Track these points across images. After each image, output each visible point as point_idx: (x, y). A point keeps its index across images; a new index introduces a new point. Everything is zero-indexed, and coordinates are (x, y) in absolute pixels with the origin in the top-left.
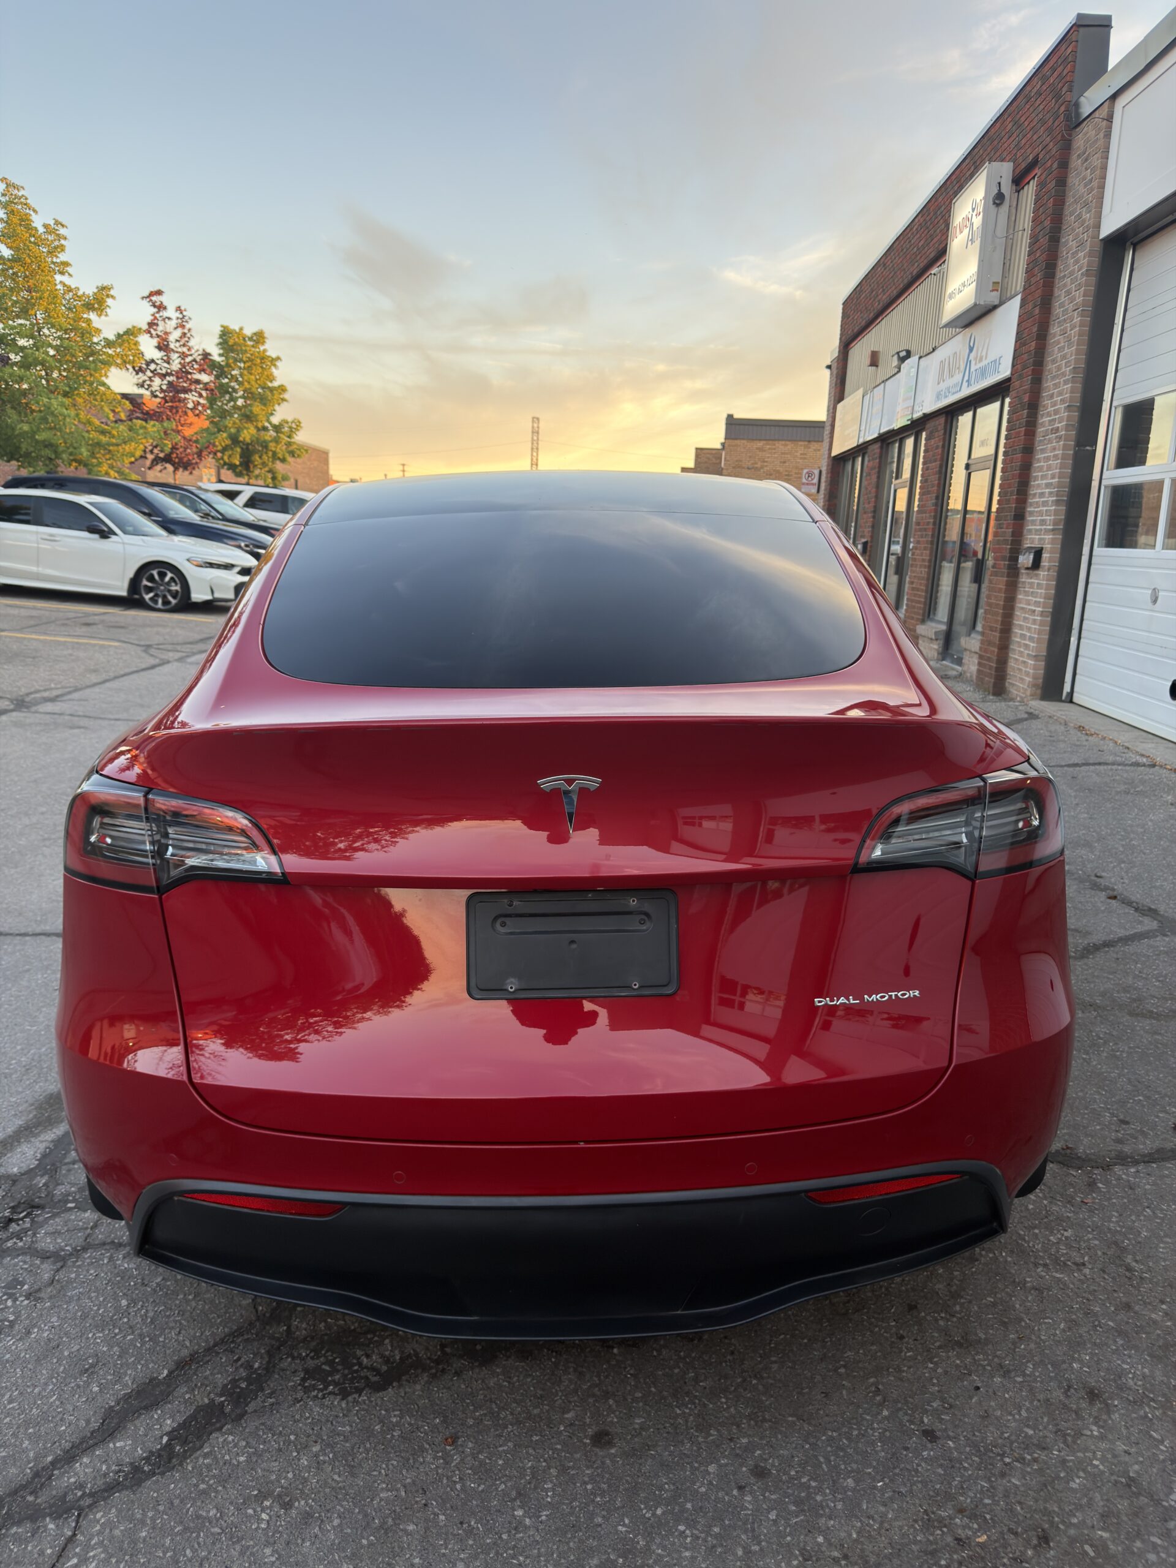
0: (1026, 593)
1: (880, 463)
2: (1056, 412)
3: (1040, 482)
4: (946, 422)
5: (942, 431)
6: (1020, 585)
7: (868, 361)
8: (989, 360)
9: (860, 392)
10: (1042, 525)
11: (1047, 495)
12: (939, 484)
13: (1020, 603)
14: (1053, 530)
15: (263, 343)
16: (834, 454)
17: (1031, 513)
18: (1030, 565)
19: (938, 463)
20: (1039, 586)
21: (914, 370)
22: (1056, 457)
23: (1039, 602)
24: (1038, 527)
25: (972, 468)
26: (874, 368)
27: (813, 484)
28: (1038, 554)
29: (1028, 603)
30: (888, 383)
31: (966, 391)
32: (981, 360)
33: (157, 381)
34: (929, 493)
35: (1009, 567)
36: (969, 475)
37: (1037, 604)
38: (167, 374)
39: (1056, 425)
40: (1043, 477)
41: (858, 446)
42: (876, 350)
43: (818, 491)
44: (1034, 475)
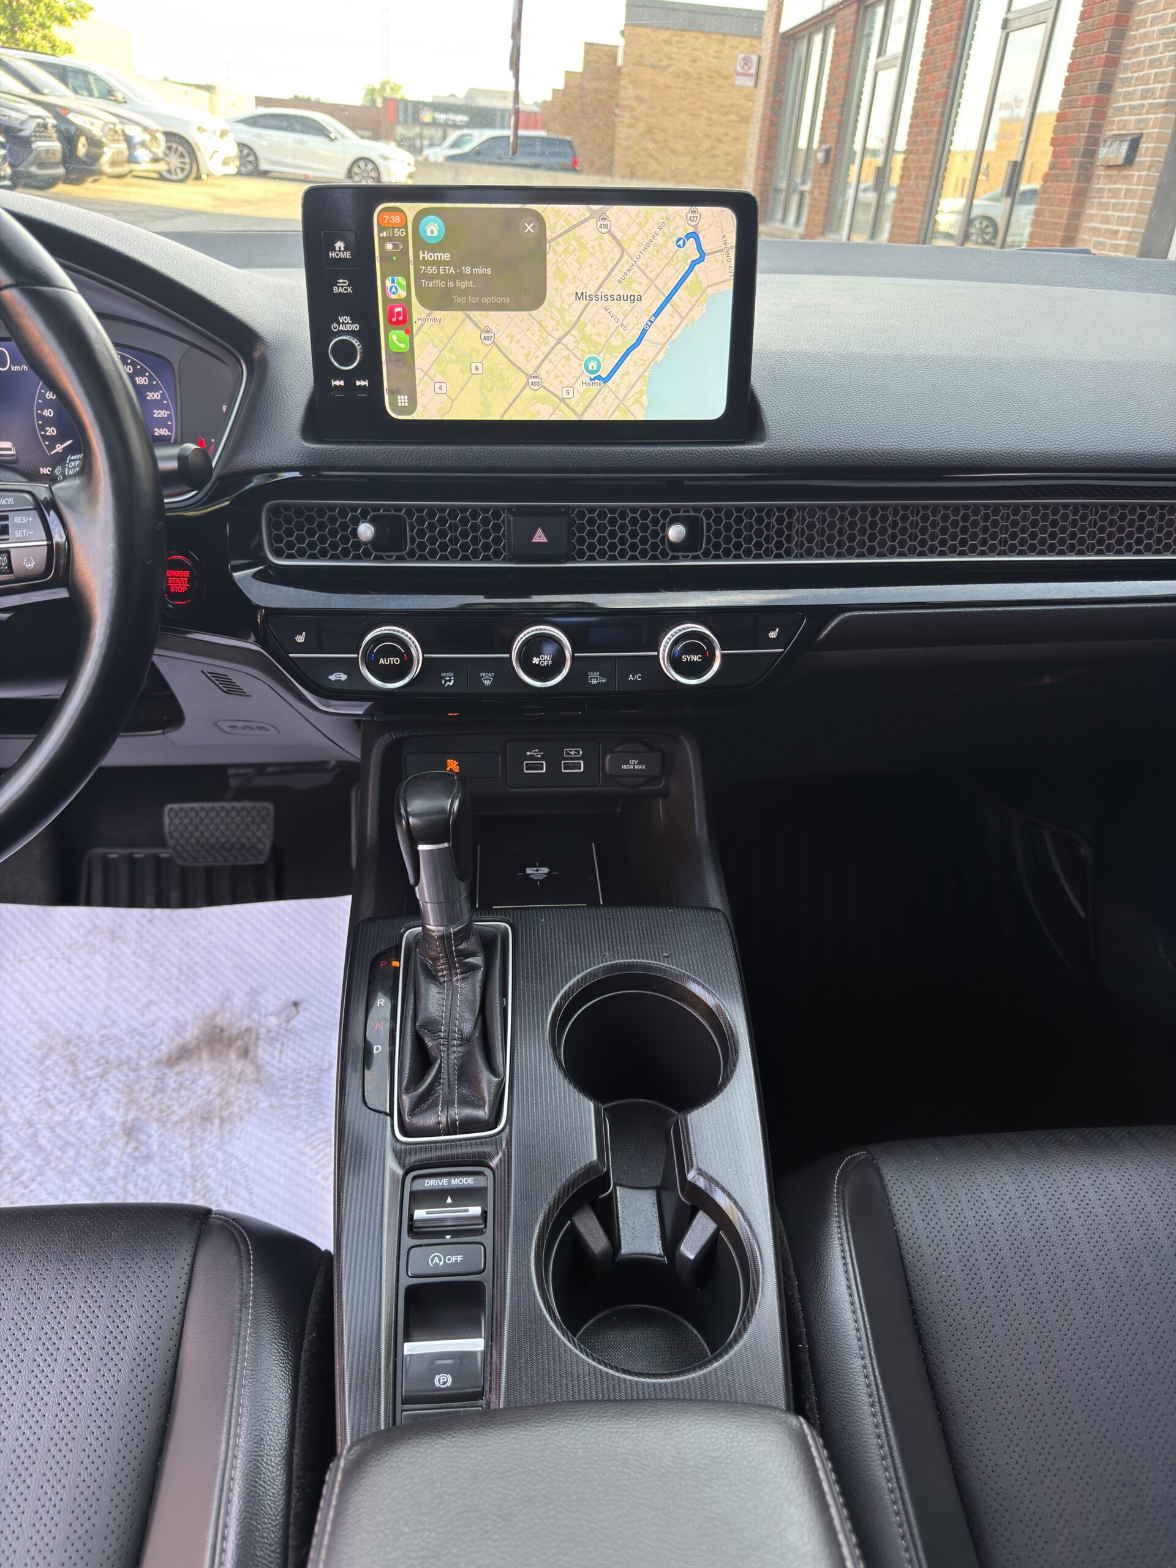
0: (1104, 206)
1: (854, 36)
3: (1149, 29)
6: (1093, 194)
10: (1146, 98)
11: (1160, 49)
12: (955, 54)
13: (1091, 221)
14: (1166, 105)
16: (783, 28)
17: (1126, 82)
18: (1120, 161)
19: (956, 22)
20: (1129, 193)
23: (1128, 218)
24: (1135, 103)
25: (1012, 25)
27: (750, 75)
28: (1135, 144)
29: (1106, 220)
35: (1082, 167)
36: (1007, 35)
37: (1121, 221)
40: (1154, 22)
41: (822, 13)
43: (755, 84)
44: (1138, 18)
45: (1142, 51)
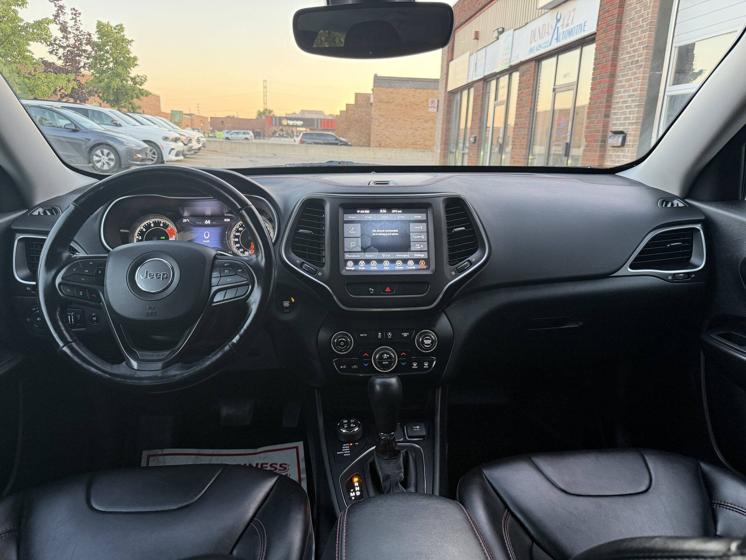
1: (483, 92)
2: (635, 51)
3: (622, 94)
4: (535, 66)
5: (533, 71)
6: (608, 156)
7: (473, 36)
8: (575, 24)
9: (468, 54)
10: (626, 120)
11: (629, 102)
12: (532, 101)
14: (636, 123)
15: (122, 31)
16: (449, 90)
17: (615, 114)
18: (619, 144)
19: (531, 89)
20: (624, 157)
21: (510, 38)
22: (637, 78)
24: (622, 122)
25: (557, 90)
26: (476, 40)
27: (435, 107)
28: (624, 137)
30: (488, 47)
31: (555, 45)
32: (567, 25)
33: (61, 51)
34: (524, 106)
35: (601, 146)
36: (555, 94)
38: (68, 46)
39: (636, 59)
40: (624, 92)
41: (467, 84)
42: (478, 31)
43: (437, 111)
44: (617, 90)
45: (621, 102)
